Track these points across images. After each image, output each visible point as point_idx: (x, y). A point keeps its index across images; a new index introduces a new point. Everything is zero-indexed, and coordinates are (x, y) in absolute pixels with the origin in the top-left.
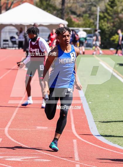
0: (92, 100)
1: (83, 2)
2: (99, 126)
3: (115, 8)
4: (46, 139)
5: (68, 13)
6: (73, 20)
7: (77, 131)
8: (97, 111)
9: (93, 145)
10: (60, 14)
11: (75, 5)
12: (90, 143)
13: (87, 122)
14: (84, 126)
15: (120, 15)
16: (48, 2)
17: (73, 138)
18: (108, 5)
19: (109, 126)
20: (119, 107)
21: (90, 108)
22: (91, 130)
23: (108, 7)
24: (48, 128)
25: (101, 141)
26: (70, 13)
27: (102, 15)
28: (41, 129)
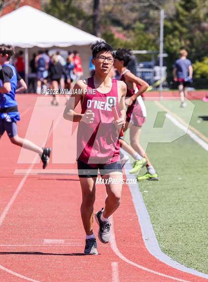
0: (150, 187)
2: (161, 234)
3: (194, 11)
4: (60, 262)
6: (116, 36)
7: (119, 247)
8: (158, 207)
9: (149, 270)
10: (90, 24)
11: (120, 7)
12: (143, 268)
13: (140, 228)
14: (133, 235)
15: (205, 25)
17: (112, 259)
18: (181, 5)
21: (146, 202)
22: (146, 244)
23: (181, 9)
24: (65, 242)
25: (165, 264)
27: (169, 24)
28: (51, 244)
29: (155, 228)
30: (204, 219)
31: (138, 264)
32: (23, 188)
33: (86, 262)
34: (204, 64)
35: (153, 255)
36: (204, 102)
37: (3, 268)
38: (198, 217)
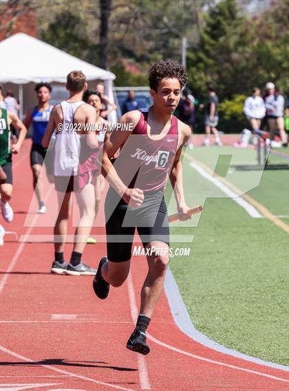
1: (150, 27)
2: (194, 308)
3: (222, 39)
4: (73, 342)
5: (115, 53)
6: (128, 69)
8: (188, 276)
9: (182, 352)
10: (97, 56)
11: (132, 35)
12: (174, 349)
13: (167, 300)
14: (159, 309)
15: (235, 56)
16: (68, 31)
18: (206, 32)
19: (217, 310)
20: (236, 264)
22: (175, 320)
23: (206, 37)
24: (78, 317)
25: (200, 344)
26: (119, 54)
27: (192, 56)
28: (61, 320)
29: (186, 301)
30: (244, 289)
31: (168, 344)
32: (23, 253)
33: (105, 342)
34: (235, 102)
35: (185, 333)
36: (236, 148)
37: (4, 350)
38: (237, 287)
